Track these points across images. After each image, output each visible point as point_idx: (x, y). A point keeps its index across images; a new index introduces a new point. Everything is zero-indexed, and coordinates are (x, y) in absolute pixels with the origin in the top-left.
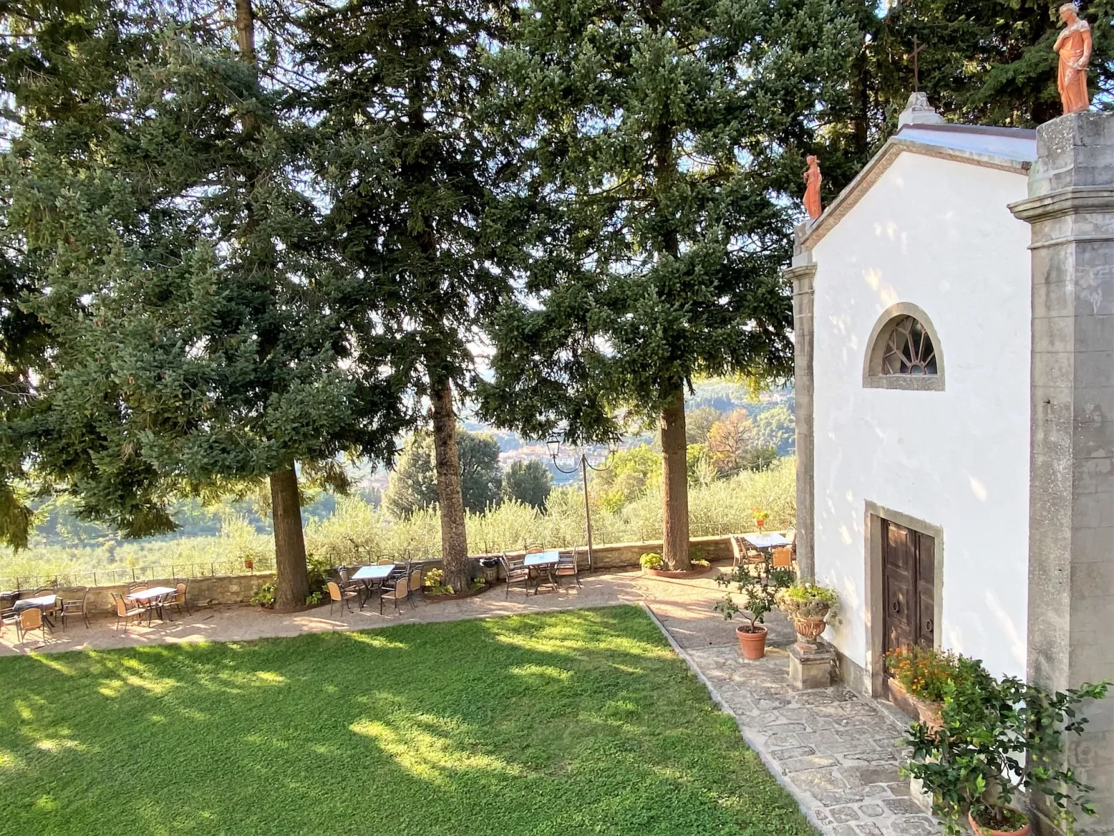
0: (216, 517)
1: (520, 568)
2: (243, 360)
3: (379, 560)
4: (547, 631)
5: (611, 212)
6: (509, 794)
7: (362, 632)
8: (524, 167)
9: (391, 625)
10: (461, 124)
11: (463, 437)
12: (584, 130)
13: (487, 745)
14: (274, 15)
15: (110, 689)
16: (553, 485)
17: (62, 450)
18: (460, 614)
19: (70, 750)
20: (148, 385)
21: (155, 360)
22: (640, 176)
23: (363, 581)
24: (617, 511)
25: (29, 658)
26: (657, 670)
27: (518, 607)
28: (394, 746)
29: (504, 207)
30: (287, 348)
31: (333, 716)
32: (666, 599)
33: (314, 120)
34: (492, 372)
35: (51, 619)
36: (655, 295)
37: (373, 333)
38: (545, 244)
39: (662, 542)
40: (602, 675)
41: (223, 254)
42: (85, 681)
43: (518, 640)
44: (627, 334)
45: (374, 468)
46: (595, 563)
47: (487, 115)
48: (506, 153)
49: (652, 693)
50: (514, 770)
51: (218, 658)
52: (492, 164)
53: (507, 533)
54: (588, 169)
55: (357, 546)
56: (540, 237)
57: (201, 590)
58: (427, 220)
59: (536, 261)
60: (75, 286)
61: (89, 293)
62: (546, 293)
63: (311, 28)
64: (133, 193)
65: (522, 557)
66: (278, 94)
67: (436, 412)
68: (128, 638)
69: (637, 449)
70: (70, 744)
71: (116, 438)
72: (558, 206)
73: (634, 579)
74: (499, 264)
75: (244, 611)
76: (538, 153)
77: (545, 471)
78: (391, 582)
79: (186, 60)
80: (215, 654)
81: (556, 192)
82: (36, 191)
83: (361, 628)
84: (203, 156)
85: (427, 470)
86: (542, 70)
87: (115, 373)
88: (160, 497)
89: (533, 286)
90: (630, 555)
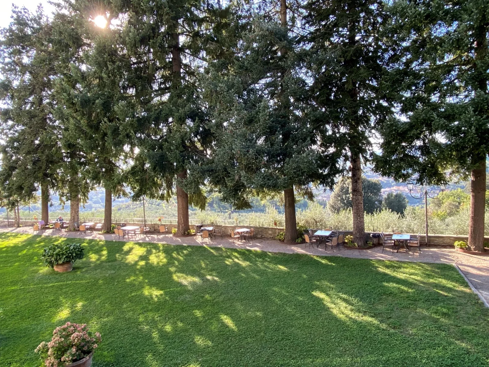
0: (264, 206)
1: (390, 240)
2: (276, 145)
3: (326, 228)
4: (402, 270)
5: (449, 72)
6: (381, 336)
7: (317, 256)
8: (402, 55)
9: (330, 255)
10: (373, 39)
11: (364, 181)
12: (435, 34)
13: (371, 313)
14: (295, 6)
15: (228, 262)
16: (408, 205)
17: (217, 177)
18: (360, 256)
19: (215, 281)
20: (244, 154)
21: (247, 145)
22: (466, 54)
23: (319, 236)
24: (443, 219)
25: (204, 247)
26: (460, 297)
27: (389, 257)
28: (329, 304)
29: (391, 74)
30: (293, 140)
31: (305, 287)
32: (469, 264)
33: (308, 47)
34: (381, 151)
35: (211, 235)
36: (472, 112)
37: (327, 134)
38: (411, 90)
39: (468, 236)
40: (430, 294)
41: (271, 104)
42: (221, 258)
43: (388, 271)
44: (454, 131)
45: (325, 190)
46: (429, 242)
47: (386, 33)
48: (394, 50)
49: (457, 307)
50: (384, 326)
51: (264, 257)
52: (386, 56)
53: (384, 225)
54: (437, 52)
55: (316, 222)
56: (409, 87)
57: (258, 232)
58: (354, 84)
59: (406, 98)
60: (222, 119)
61: (226, 121)
62: (411, 113)
63: (309, 8)
64: (242, 83)
65: (391, 235)
66: (296, 37)
67: (353, 168)
68: (234, 245)
69: (456, 191)
70: (216, 279)
71: (233, 173)
72: (420, 71)
73: (451, 252)
74: (387, 101)
75: (273, 241)
76: (410, 48)
77: (404, 198)
78: (330, 238)
79: (262, 30)
80: (263, 255)
81: (418, 65)
82: (211, 85)
83: (317, 255)
84: (266, 67)
85: (347, 194)
86: (415, 8)
87: (234, 150)
88: (247, 195)
89: (404, 111)
90: (449, 241)
